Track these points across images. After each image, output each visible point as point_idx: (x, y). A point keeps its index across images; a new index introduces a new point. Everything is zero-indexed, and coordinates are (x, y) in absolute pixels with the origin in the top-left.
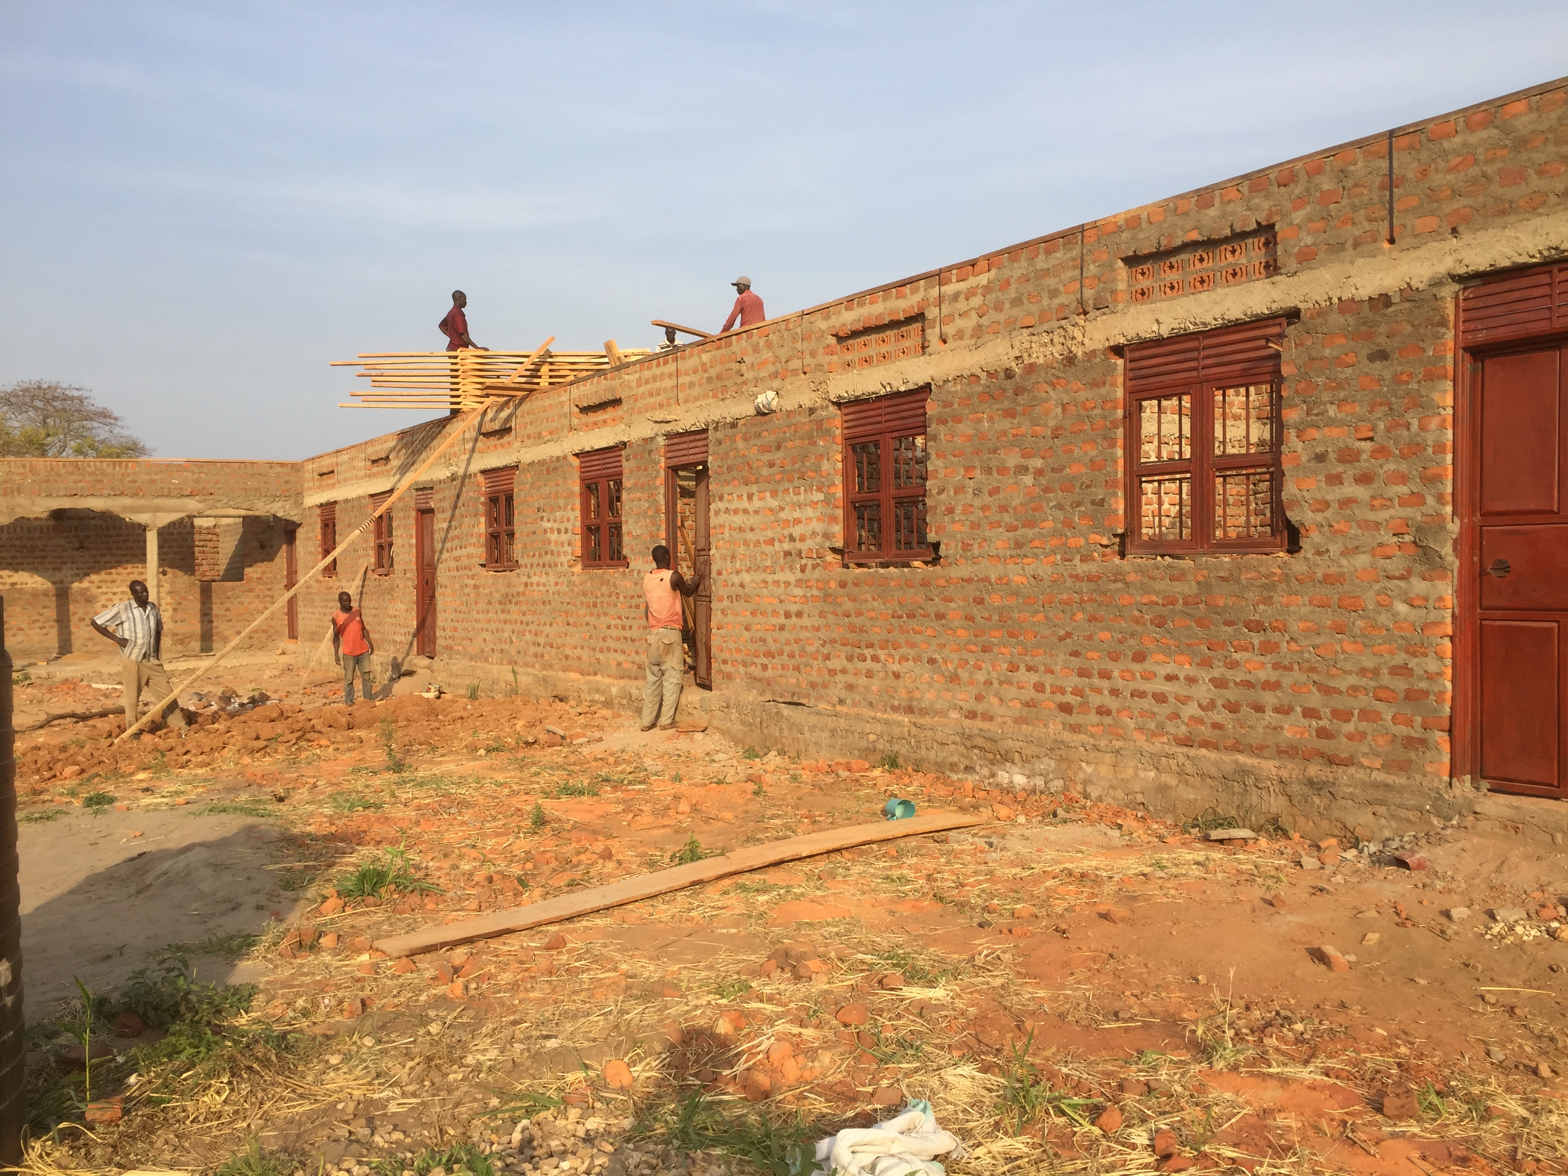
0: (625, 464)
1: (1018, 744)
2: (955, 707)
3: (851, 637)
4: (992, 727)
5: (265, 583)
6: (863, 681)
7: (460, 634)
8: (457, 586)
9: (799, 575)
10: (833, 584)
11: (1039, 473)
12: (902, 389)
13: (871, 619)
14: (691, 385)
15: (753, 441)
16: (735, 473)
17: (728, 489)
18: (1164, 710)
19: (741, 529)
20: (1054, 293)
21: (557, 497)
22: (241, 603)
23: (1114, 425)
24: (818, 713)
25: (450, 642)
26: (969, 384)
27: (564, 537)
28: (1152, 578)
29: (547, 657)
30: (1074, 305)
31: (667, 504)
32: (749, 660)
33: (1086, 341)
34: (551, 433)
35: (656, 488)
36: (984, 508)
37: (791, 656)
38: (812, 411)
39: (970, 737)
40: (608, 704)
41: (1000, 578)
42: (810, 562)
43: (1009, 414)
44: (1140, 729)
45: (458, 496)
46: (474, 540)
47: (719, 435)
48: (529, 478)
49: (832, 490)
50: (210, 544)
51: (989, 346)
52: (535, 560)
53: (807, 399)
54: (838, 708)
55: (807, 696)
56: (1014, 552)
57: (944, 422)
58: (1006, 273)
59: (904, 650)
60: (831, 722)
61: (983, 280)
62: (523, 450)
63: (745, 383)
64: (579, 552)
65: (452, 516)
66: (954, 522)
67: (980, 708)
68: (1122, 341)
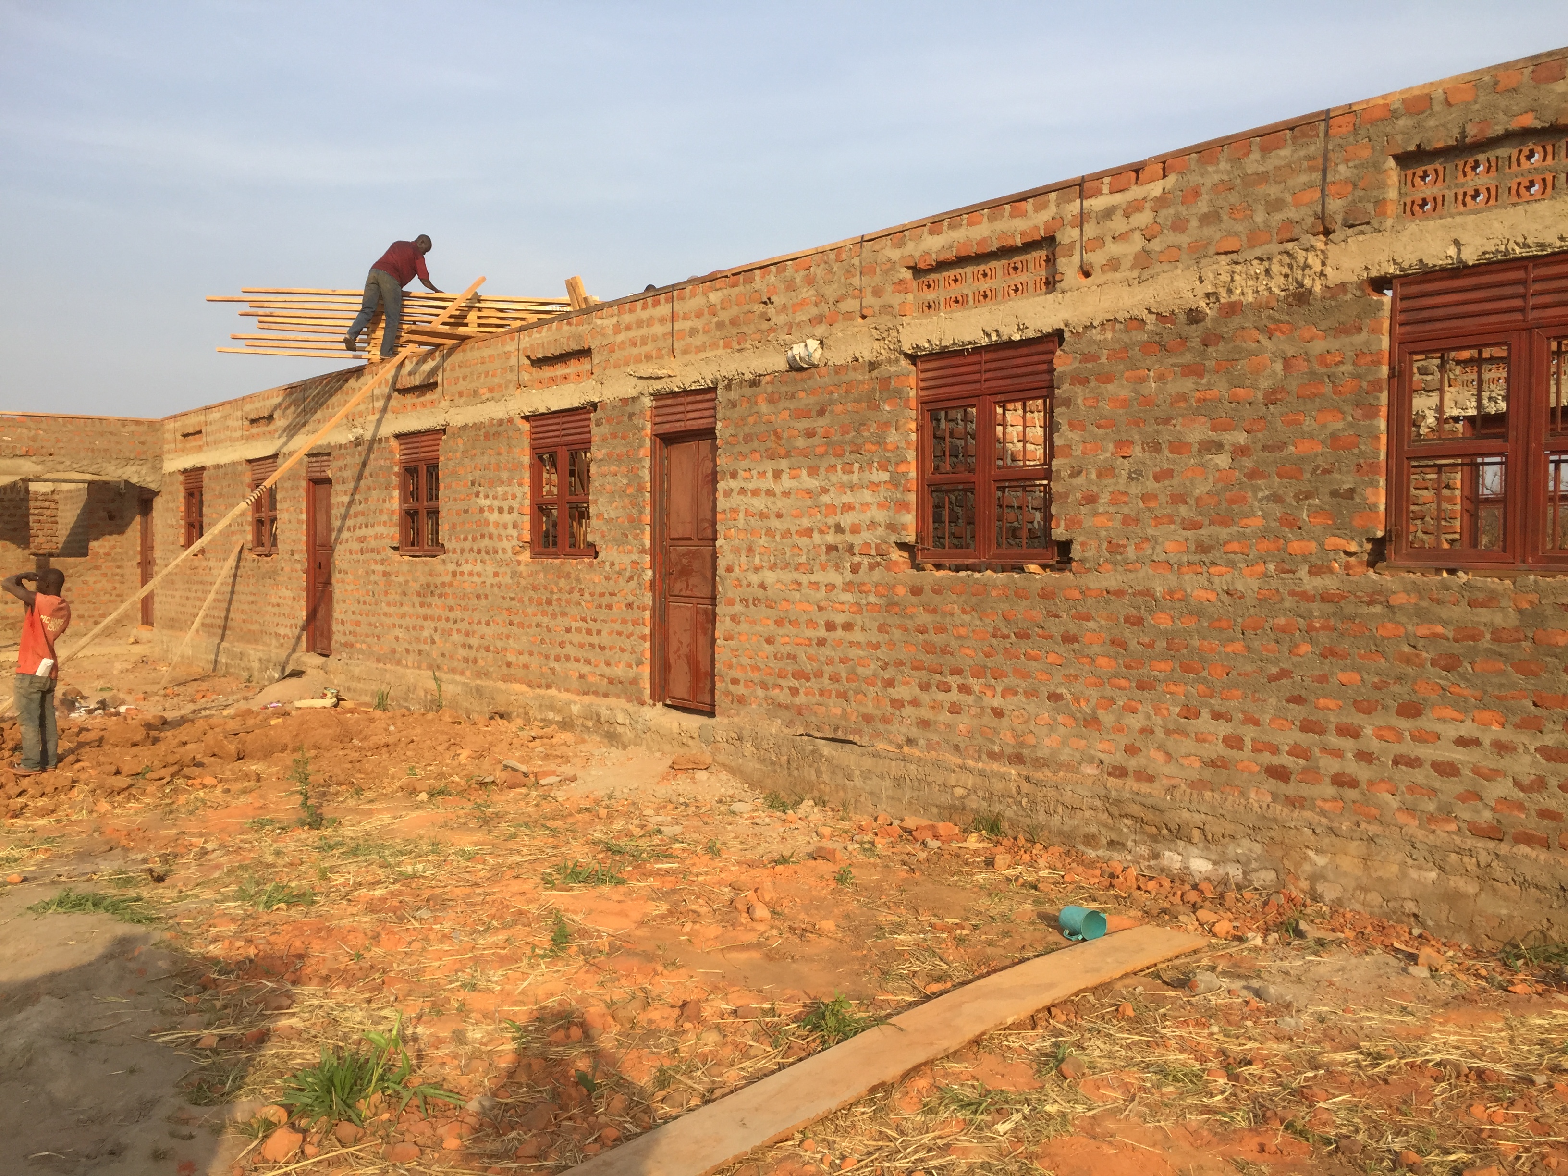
0: (594, 430)
1: (1198, 818)
2: (1091, 759)
3: (928, 659)
4: (1155, 791)
5: (114, 560)
6: (945, 717)
7: (363, 629)
8: (360, 572)
9: (849, 576)
10: (901, 591)
11: (1240, 452)
12: (1017, 337)
13: (959, 637)
14: (693, 332)
15: (782, 404)
16: (755, 444)
17: (745, 464)
18: (1450, 788)
19: (762, 516)
20: (1276, 205)
21: (498, 468)
22: (85, 582)
23: (1376, 386)
24: (876, 755)
25: (351, 638)
26: (1127, 330)
27: (507, 518)
28: (1439, 602)
29: (481, 663)
30: (1310, 220)
31: (652, 481)
32: (770, 681)
33: (1328, 270)
34: (491, 390)
35: (640, 460)
36: (1145, 497)
37: (835, 678)
38: (873, 366)
39: (1118, 802)
40: (566, 725)
41: (1171, 592)
42: (866, 561)
43: (1193, 371)
44: (1409, 810)
45: (364, 464)
46: (385, 517)
47: (733, 395)
48: (460, 444)
49: (902, 468)
50: (48, 512)
51: (1163, 279)
52: (467, 545)
53: (866, 350)
54: (906, 749)
55: (859, 732)
56: (1195, 558)
57: (1085, 381)
58: (1194, 179)
59: (1011, 680)
60: (896, 768)
61: (1155, 189)
62: (452, 411)
63: (772, 330)
64: (527, 537)
65: (356, 489)
66: (1095, 514)
67: (1132, 763)
68: (1391, 270)
